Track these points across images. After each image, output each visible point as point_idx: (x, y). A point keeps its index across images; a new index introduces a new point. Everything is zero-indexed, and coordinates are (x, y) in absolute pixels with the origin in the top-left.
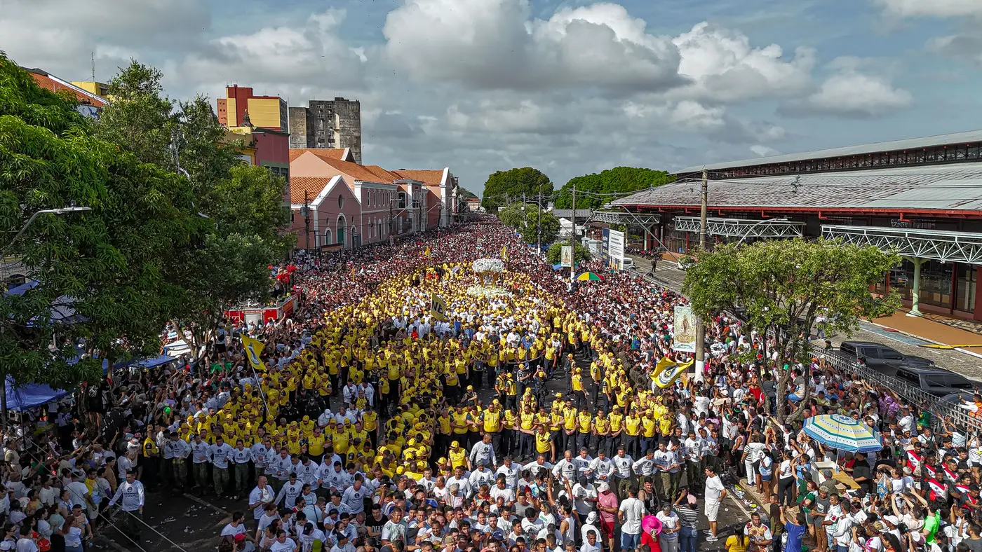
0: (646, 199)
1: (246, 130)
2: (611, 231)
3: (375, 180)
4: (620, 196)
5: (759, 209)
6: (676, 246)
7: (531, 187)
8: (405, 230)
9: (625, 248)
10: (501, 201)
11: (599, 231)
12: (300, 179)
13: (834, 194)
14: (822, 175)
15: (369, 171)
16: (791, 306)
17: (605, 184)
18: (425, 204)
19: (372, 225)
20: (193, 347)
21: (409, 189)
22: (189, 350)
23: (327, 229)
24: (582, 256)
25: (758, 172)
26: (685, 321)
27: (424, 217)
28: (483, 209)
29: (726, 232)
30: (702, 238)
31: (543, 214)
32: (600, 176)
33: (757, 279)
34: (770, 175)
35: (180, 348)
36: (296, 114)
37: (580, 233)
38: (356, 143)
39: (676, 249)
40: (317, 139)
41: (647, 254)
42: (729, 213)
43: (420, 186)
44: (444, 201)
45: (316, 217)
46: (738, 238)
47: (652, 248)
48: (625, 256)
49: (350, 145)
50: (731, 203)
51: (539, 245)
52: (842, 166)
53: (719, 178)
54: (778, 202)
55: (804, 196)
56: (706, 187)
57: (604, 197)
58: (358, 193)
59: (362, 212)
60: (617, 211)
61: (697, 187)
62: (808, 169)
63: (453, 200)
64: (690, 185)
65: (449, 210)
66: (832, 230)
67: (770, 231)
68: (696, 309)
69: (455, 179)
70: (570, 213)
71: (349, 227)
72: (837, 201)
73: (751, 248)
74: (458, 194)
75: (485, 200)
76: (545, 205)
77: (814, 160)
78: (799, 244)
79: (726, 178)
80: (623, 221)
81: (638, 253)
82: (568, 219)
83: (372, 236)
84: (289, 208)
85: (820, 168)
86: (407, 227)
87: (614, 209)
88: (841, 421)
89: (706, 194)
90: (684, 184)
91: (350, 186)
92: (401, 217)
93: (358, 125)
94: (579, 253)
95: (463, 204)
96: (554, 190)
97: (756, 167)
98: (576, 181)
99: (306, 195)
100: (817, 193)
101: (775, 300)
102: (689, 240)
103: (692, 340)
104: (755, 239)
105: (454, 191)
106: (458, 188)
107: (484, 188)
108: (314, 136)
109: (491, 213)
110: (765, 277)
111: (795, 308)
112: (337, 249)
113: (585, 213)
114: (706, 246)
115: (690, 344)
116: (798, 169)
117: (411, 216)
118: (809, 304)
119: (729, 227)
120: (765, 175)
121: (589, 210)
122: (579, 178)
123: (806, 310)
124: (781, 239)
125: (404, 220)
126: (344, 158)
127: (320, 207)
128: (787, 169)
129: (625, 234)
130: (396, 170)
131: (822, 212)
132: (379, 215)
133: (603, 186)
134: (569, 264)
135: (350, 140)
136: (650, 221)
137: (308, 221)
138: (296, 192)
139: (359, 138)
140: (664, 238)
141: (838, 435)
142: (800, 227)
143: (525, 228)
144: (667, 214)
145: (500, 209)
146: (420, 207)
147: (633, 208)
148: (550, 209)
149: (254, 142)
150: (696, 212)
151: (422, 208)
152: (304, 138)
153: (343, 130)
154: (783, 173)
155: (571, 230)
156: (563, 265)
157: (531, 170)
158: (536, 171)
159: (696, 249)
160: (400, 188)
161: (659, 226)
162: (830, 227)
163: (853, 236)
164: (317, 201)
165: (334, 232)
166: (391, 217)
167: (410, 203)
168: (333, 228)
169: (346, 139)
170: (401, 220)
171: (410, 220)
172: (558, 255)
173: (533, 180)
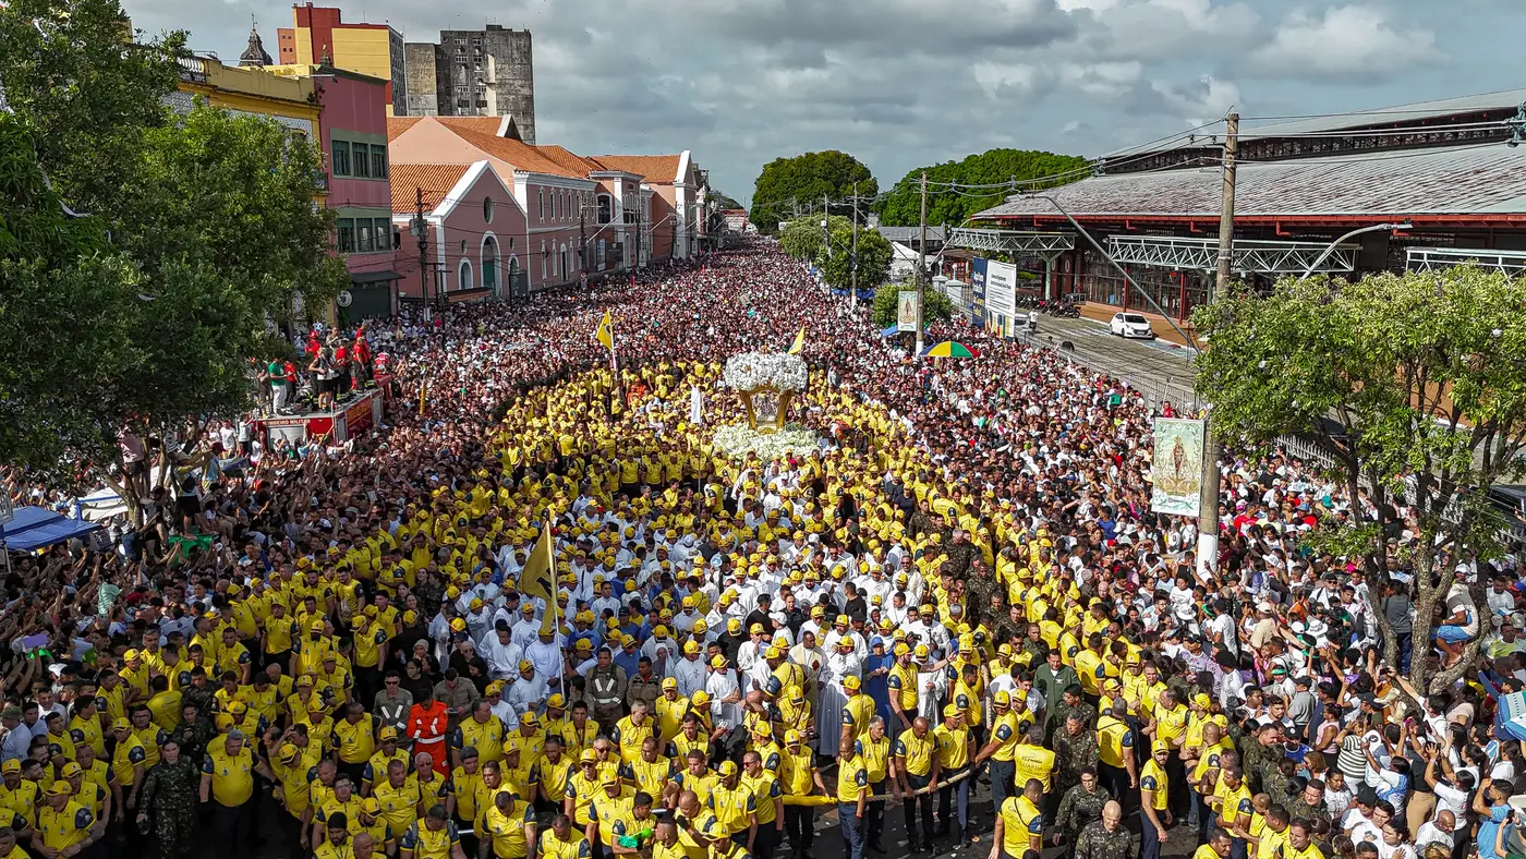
0: (1049, 205)
2: (989, 263)
3: (554, 171)
6: (1103, 293)
7: (837, 186)
8: (609, 265)
9: (1017, 295)
10: (784, 212)
12: (413, 167)
18: (646, 217)
19: (549, 254)
21: (616, 189)
23: (463, 261)
24: (935, 310)
27: (646, 239)
28: (752, 228)
31: (861, 234)
32: (961, 166)
36: (417, 56)
38: (525, 108)
39: (1104, 298)
40: (455, 100)
43: (638, 183)
44: (681, 211)
45: (440, 237)
47: (1060, 296)
48: (1016, 311)
49: (516, 112)
51: (853, 291)
58: (520, 195)
59: (528, 230)
60: (996, 227)
63: (698, 209)
65: (691, 228)
69: (703, 174)
70: (909, 233)
71: (505, 257)
74: (708, 199)
75: (756, 211)
80: (1008, 245)
82: (907, 244)
83: (548, 274)
84: (388, 220)
86: (615, 257)
87: (989, 222)
91: (506, 183)
92: (602, 241)
93: (528, 76)
94: (929, 305)
95: (717, 218)
96: (880, 191)
98: (918, 175)
99: (421, 198)
105: (701, 193)
106: (708, 189)
107: (753, 190)
108: (450, 95)
109: (767, 233)
113: (936, 233)
117: (621, 238)
121: (943, 227)
122: (924, 169)
125: (608, 246)
126: (502, 132)
127: (448, 221)
129: (1017, 270)
130: (597, 154)
132: (561, 236)
134: (913, 326)
135: (515, 103)
136: (1057, 245)
137: (423, 245)
138: (400, 191)
139: (530, 99)
140: (1081, 278)
143: (827, 258)
145: (782, 225)
146: (638, 221)
147: (1022, 223)
148: (873, 225)
149: (317, 94)
151: (642, 223)
152: (433, 98)
153: (501, 84)
156: (902, 326)
157: (838, 155)
158: (847, 157)
160: (599, 188)
161: (1072, 255)
164: (443, 209)
165: (476, 265)
166: (583, 240)
167: (620, 213)
168: (474, 258)
169: (507, 100)
170: (603, 247)
171: (620, 245)
172: (892, 308)
173: (842, 174)
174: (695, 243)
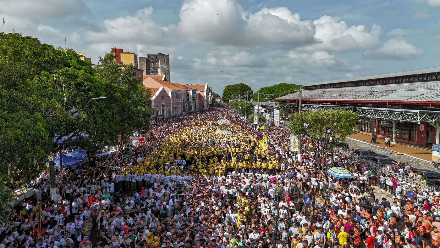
2: (275, 110)
3: (176, 89)
4: (281, 96)
5: (335, 101)
7: (243, 92)
8: (189, 110)
9: (280, 117)
10: (230, 98)
11: (270, 110)
15: (174, 85)
18: (197, 99)
19: (176, 108)
21: (191, 93)
23: (158, 109)
24: (262, 120)
27: (197, 104)
28: (222, 102)
31: (248, 103)
32: (273, 87)
36: (142, 60)
38: (167, 73)
40: (151, 71)
42: (324, 102)
43: (196, 91)
44: (206, 98)
45: (153, 104)
48: (280, 121)
49: (165, 74)
50: (325, 99)
51: (245, 116)
58: (170, 94)
59: (172, 102)
60: (279, 102)
61: (313, 92)
63: (209, 97)
64: (310, 91)
65: (208, 102)
69: (210, 88)
70: (260, 103)
71: (167, 108)
74: (211, 95)
75: (223, 97)
76: (249, 100)
80: (281, 106)
81: (287, 120)
90: (308, 91)
91: (167, 91)
92: (188, 105)
93: (168, 65)
94: (261, 118)
95: (214, 99)
96: (253, 93)
98: (262, 89)
105: (210, 93)
106: (212, 92)
107: (223, 93)
108: (149, 70)
109: (226, 103)
112: (162, 117)
117: (192, 104)
119: (323, 109)
121: (268, 102)
122: (264, 88)
126: (163, 80)
127: (155, 100)
129: (280, 111)
130: (185, 84)
132: (179, 104)
133: (274, 91)
134: (257, 123)
135: (165, 72)
136: (293, 106)
139: (169, 71)
143: (240, 109)
145: (230, 101)
146: (196, 100)
147: (285, 101)
148: (251, 101)
150: (311, 102)
152: (145, 70)
153: (162, 67)
156: (254, 123)
157: (243, 84)
158: (245, 85)
160: (187, 93)
161: (296, 108)
163: (375, 112)
164: (154, 97)
165: (160, 110)
166: (183, 104)
167: (192, 98)
168: (160, 109)
169: (163, 71)
171: (191, 106)
172: (252, 119)
173: (244, 89)
174: (209, 105)
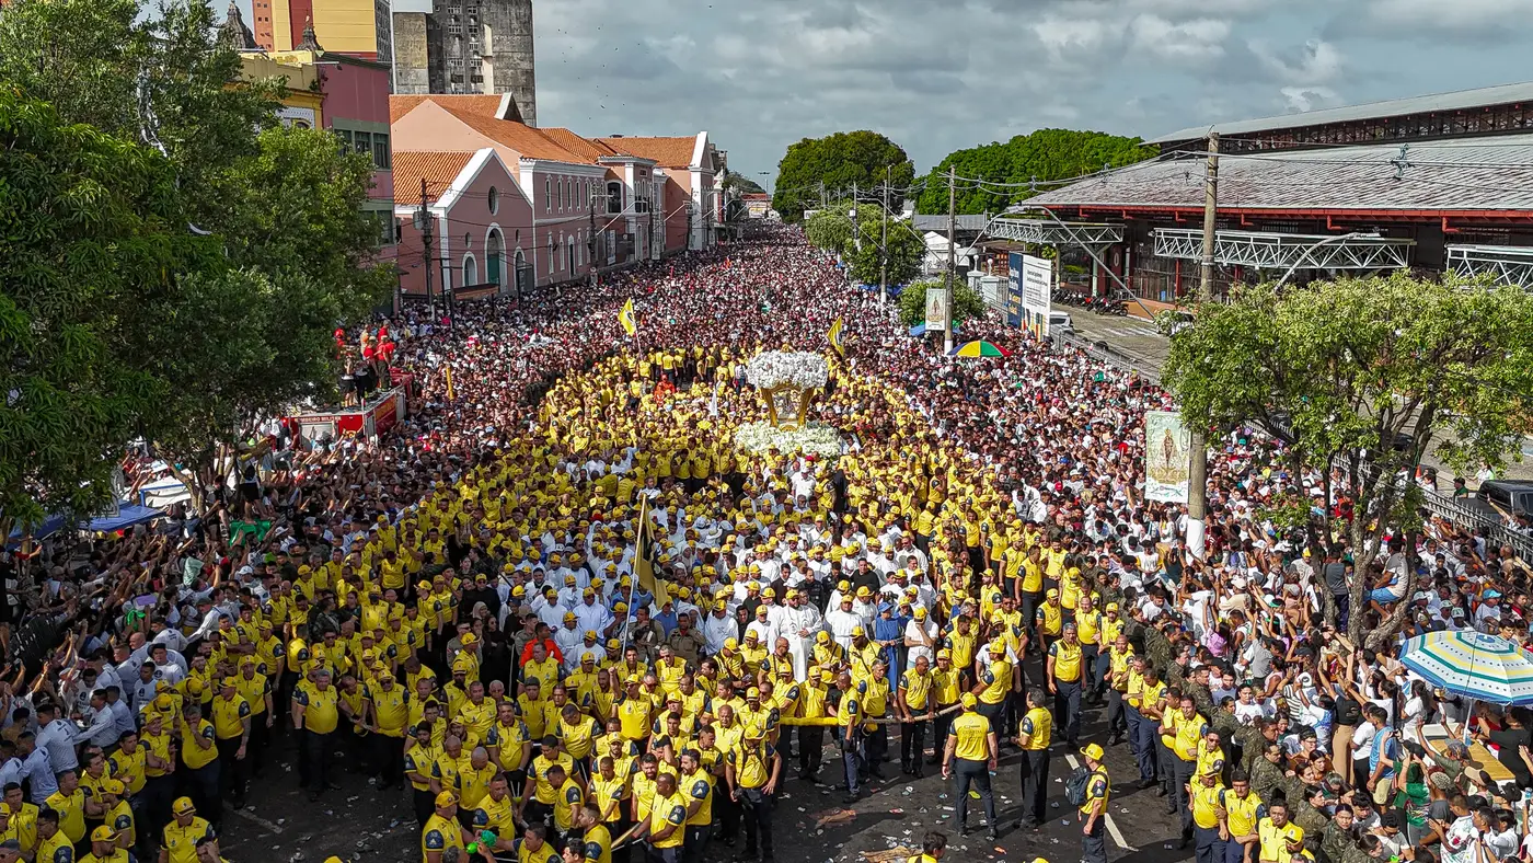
0: (1096, 194)
1: (304, 57)
2: (1026, 258)
3: (560, 156)
4: (1046, 188)
5: (1321, 212)
6: (1154, 289)
7: (869, 168)
8: (620, 257)
9: (1053, 291)
10: (811, 199)
11: (1002, 258)
12: (413, 155)
13: (1476, 182)
14: (1452, 142)
15: (548, 139)
16: (1382, 411)
17: (1018, 163)
18: (659, 205)
19: (556, 247)
20: (195, 491)
21: (628, 176)
22: (188, 496)
23: (466, 256)
24: (965, 307)
25: (1323, 138)
26: (1168, 441)
27: (659, 230)
28: (775, 215)
29: (1254, 259)
30: (1205, 272)
31: (892, 225)
32: (1007, 147)
33: (1315, 358)
34: (1345, 144)
35: (170, 491)
36: (407, 26)
37: (965, 262)
38: (526, 84)
39: (1155, 294)
40: (448, 76)
41: (1098, 305)
42: (1261, 220)
43: (651, 168)
44: (697, 198)
45: (444, 230)
46: (1280, 272)
47: (1107, 292)
48: (1052, 308)
49: (515, 88)
50: (1267, 201)
51: (883, 287)
52: (1493, 125)
53: (1244, 151)
54: (1360, 198)
55: (1414, 187)
56: (1216, 168)
57: (1015, 190)
58: (526, 184)
59: (534, 222)
60: (1040, 216)
61: (1198, 168)
62: (1424, 130)
63: (716, 196)
64: (1183, 165)
65: (708, 217)
66: (1470, 254)
67: (1343, 257)
68: (1191, 418)
69: (721, 155)
70: (946, 222)
71: (510, 251)
72: (1481, 196)
73: (1303, 293)
74: (726, 185)
75: (780, 197)
76: (897, 208)
77: (1436, 113)
78: (1403, 287)
79: (1257, 150)
80: (1052, 237)
81: (1079, 301)
82: (944, 234)
83: (556, 268)
84: (391, 212)
85: (1447, 129)
86: (626, 250)
87: (1033, 213)
88: (1479, 644)
89: (1215, 183)
90: (1170, 164)
91: (510, 169)
92: (613, 232)
93: (529, 48)
94: (960, 302)
95: (736, 205)
96: (916, 176)
97: (1319, 128)
98: (959, 159)
99: (424, 187)
100: (1440, 180)
101: (1350, 400)
102: (1181, 277)
103: (1182, 478)
104: (1314, 275)
105: (719, 178)
106: (726, 172)
107: (776, 173)
108: (442, 69)
109: (792, 222)
110: (1331, 353)
111: (1392, 415)
112: (484, 295)
113: (977, 222)
114: (1214, 290)
115: (1177, 487)
116: (1402, 131)
117: (632, 229)
118: (1421, 406)
119: (1264, 251)
120: (1336, 144)
121: (984, 216)
122: (965, 152)
123: (1414, 421)
124: (1364, 273)
125: (619, 237)
126: (500, 114)
127: (452, 213)
128: (1380, 133)
129: (1054, 265)
130: (604, 136)
131: (1450, 219)
132: (570, 228)
133: (1012, 168)
134: (941, 326)
135: (515, 78)
136: (1105, 237)
137: (429, 238)
138: (403, 182)
139: (530, 74)
140: (1132, 273)
141: (1470, 674)
142: (1403, 248)
143: (854, 251)
144: (1137, 225)
145: (808, 214)
146: (650, 210)
147: (1068, 213)
148: (907, 213)
149: (319, 81)
150: (1194, 218)
151: (655, 213)
152: (424, 72)
153: (499, 57)
154: (1374, 141)
155: (945, 257)
156: (930, 325)
157: (870, 136)
158: (880, 137)
159: (1193, 294)
160: (609, 174)
161: (1121, 247)
162: (1465, 249)
163: (1509, 266)
164: (446, 200)
165: (480, 260)
166: (593, 231)
167: (631, 203)
168: (479, 252)
169: (505, 75)
170: (612, 237)
171: (631, 236)
172: (920, 306)
173: (875, 157)
174: (712, 234)
